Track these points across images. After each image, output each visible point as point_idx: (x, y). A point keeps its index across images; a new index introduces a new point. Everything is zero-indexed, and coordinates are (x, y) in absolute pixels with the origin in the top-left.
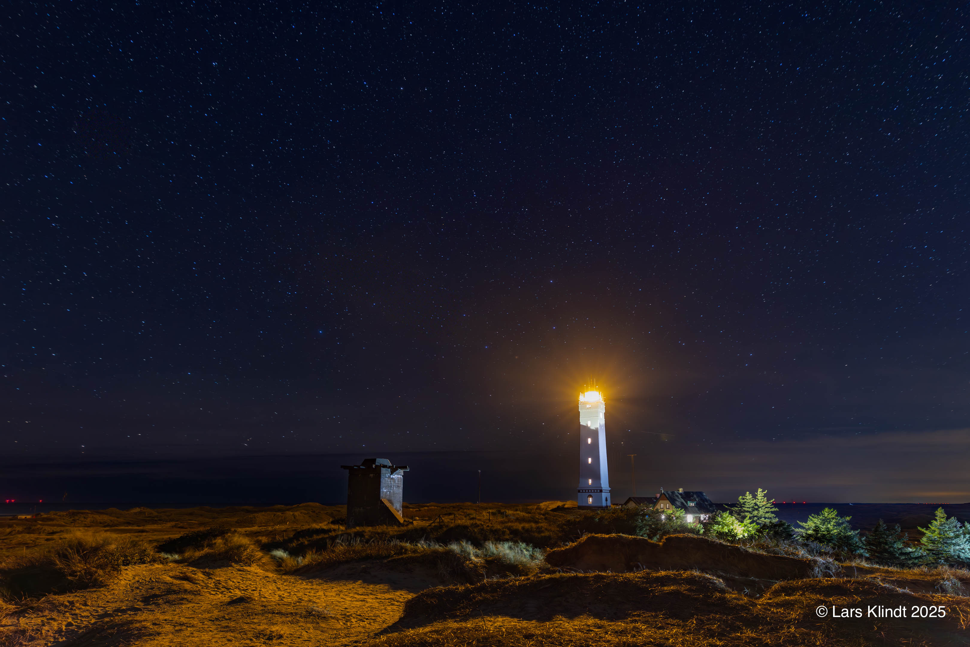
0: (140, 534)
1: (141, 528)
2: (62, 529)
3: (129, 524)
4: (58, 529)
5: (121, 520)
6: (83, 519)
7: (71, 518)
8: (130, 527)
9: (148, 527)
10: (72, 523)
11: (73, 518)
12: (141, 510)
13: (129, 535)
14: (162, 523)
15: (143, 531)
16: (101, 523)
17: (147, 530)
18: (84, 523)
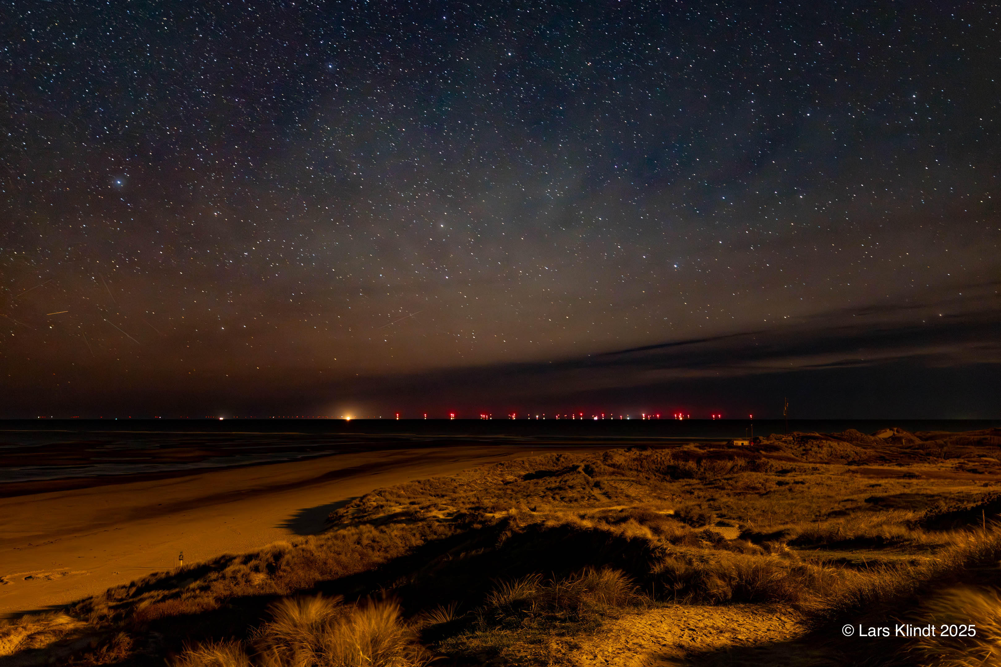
0: (908, 481)
1: (904, 469)
2: (793, 465)
3: (883, 459)
4: (788, 465)
5: (870, 452)
6: (816, 449)
7: (800, 446)
8: (886, 467)
9: (916, 468)
10: (803, 455)
11: (803, 448)
12: (894, 434)
13: (892, 481)
14: (936, 461)
15: (911, 476)
16: (842, 457)
17: (917, 474)
18: (819, 455)
